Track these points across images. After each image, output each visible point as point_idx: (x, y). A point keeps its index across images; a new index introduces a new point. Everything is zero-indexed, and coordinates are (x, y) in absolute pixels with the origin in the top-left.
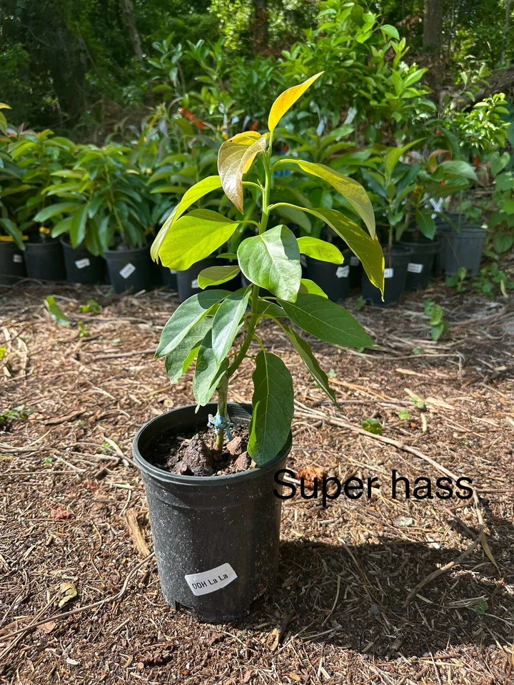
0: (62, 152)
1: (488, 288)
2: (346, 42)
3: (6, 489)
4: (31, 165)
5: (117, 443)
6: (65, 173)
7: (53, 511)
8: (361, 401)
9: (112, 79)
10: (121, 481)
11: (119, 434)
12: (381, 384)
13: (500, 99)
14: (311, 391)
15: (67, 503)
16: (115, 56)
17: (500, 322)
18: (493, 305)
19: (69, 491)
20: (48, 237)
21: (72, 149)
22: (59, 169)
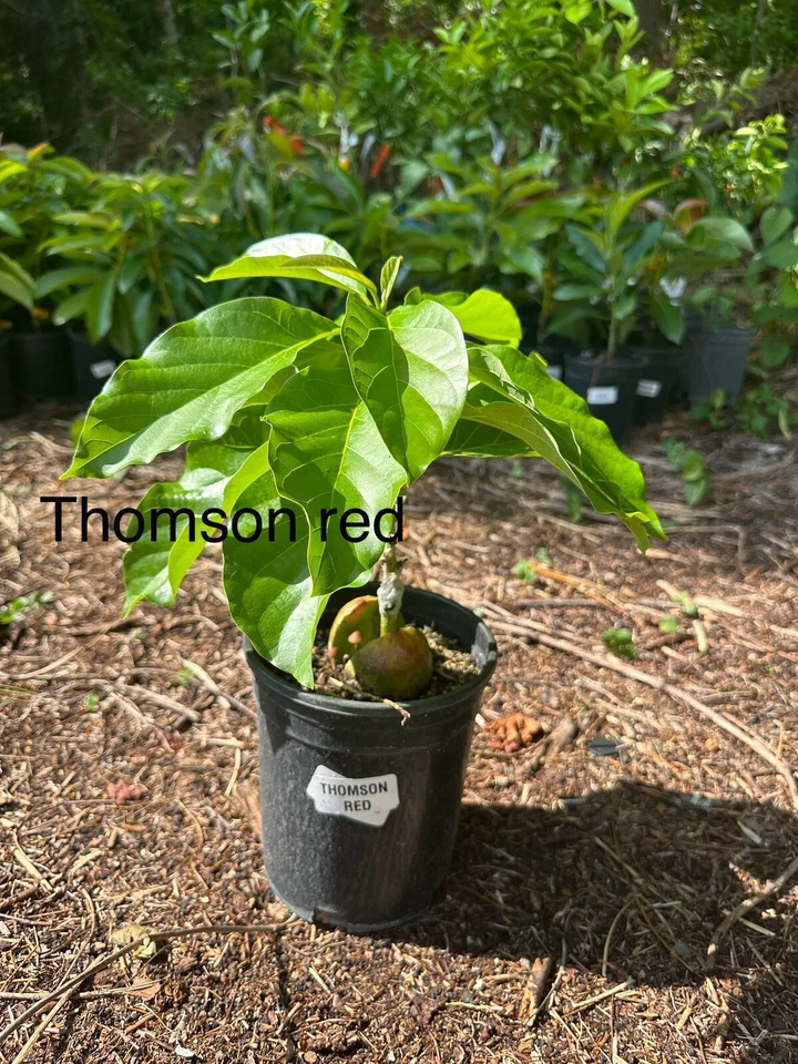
0: (70, 184)
1: (760, 422)
2: (546, 18)
3: (22, 749)
4: (15, 202)
5: (205, 668)
6: (77, 218)
7: (111, 788)
8: (592, 602)
9: (130, 72)
10: (220, 733)
11: (206, 654)
12: (618, 575)
13: (775, 124)
14: (510, 584)
15: (134, 772)
16: (132, 34)
17: (787, 476)
18: (773, 449)
19: (133, 752)
20: (48, 325)
21: (85, 179)
22: (64, 211)
